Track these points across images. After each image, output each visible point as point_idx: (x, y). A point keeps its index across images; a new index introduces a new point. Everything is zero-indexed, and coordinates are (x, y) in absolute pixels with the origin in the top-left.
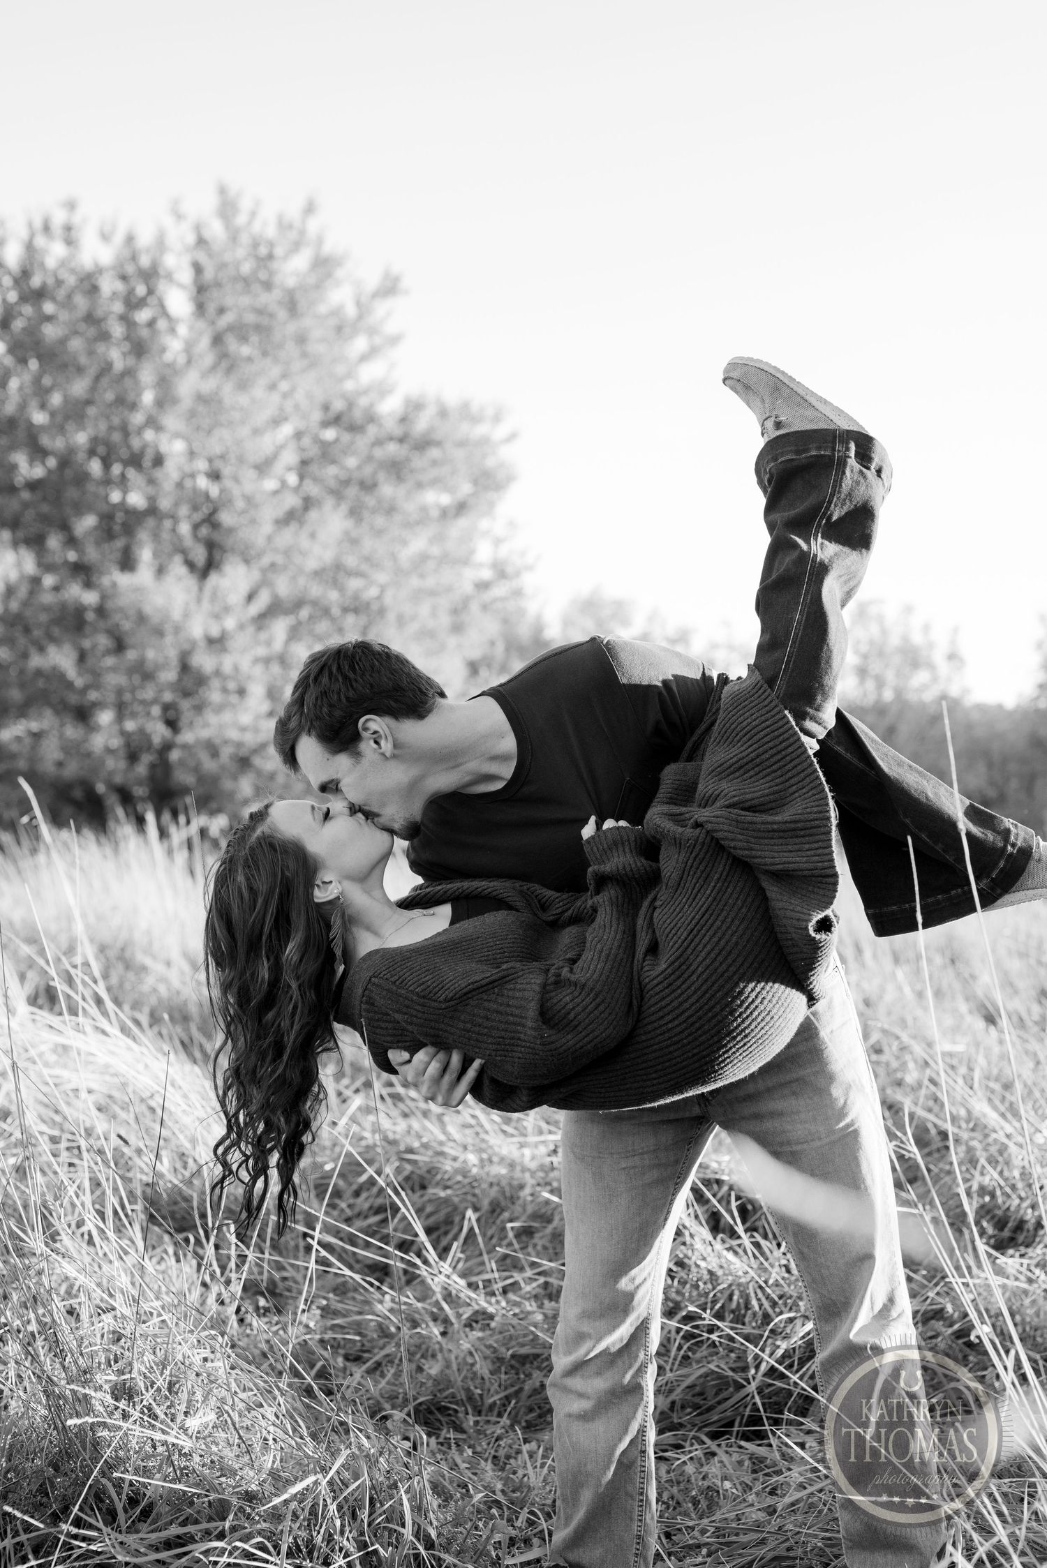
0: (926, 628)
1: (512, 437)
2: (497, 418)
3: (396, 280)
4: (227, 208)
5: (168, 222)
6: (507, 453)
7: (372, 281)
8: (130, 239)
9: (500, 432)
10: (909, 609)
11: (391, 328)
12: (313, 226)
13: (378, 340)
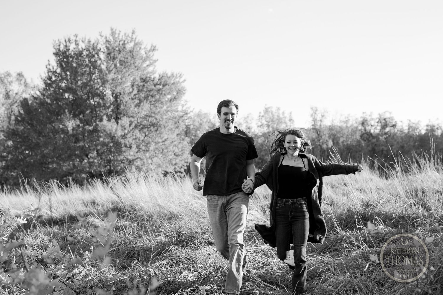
0: (283, 113)
1: (185, 81)
2: (180, 76)
3: (155, 47)
4: (113, 33)
5: (99, 37)
6: (183, 85)
7: (149, 48)
8: (89, 42)
9: (182, 80)
10: (279, 109)
11: (154, 58)
12: (134, 36)
13: (151, 62)
